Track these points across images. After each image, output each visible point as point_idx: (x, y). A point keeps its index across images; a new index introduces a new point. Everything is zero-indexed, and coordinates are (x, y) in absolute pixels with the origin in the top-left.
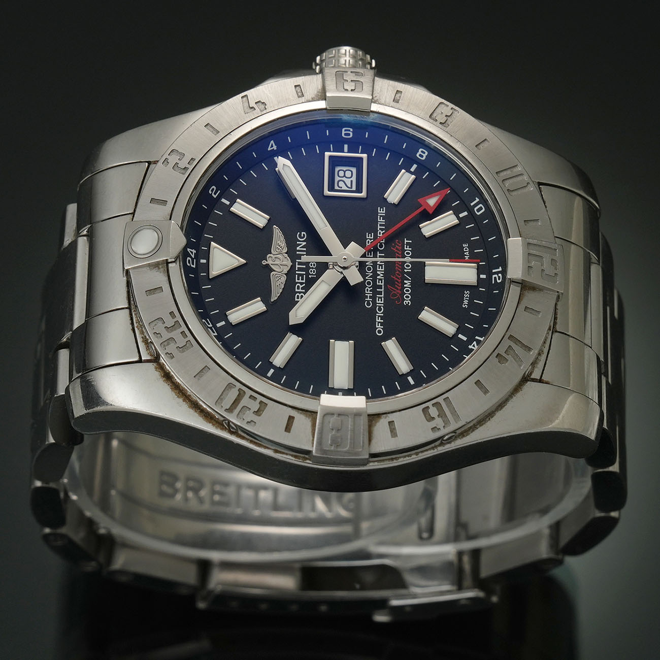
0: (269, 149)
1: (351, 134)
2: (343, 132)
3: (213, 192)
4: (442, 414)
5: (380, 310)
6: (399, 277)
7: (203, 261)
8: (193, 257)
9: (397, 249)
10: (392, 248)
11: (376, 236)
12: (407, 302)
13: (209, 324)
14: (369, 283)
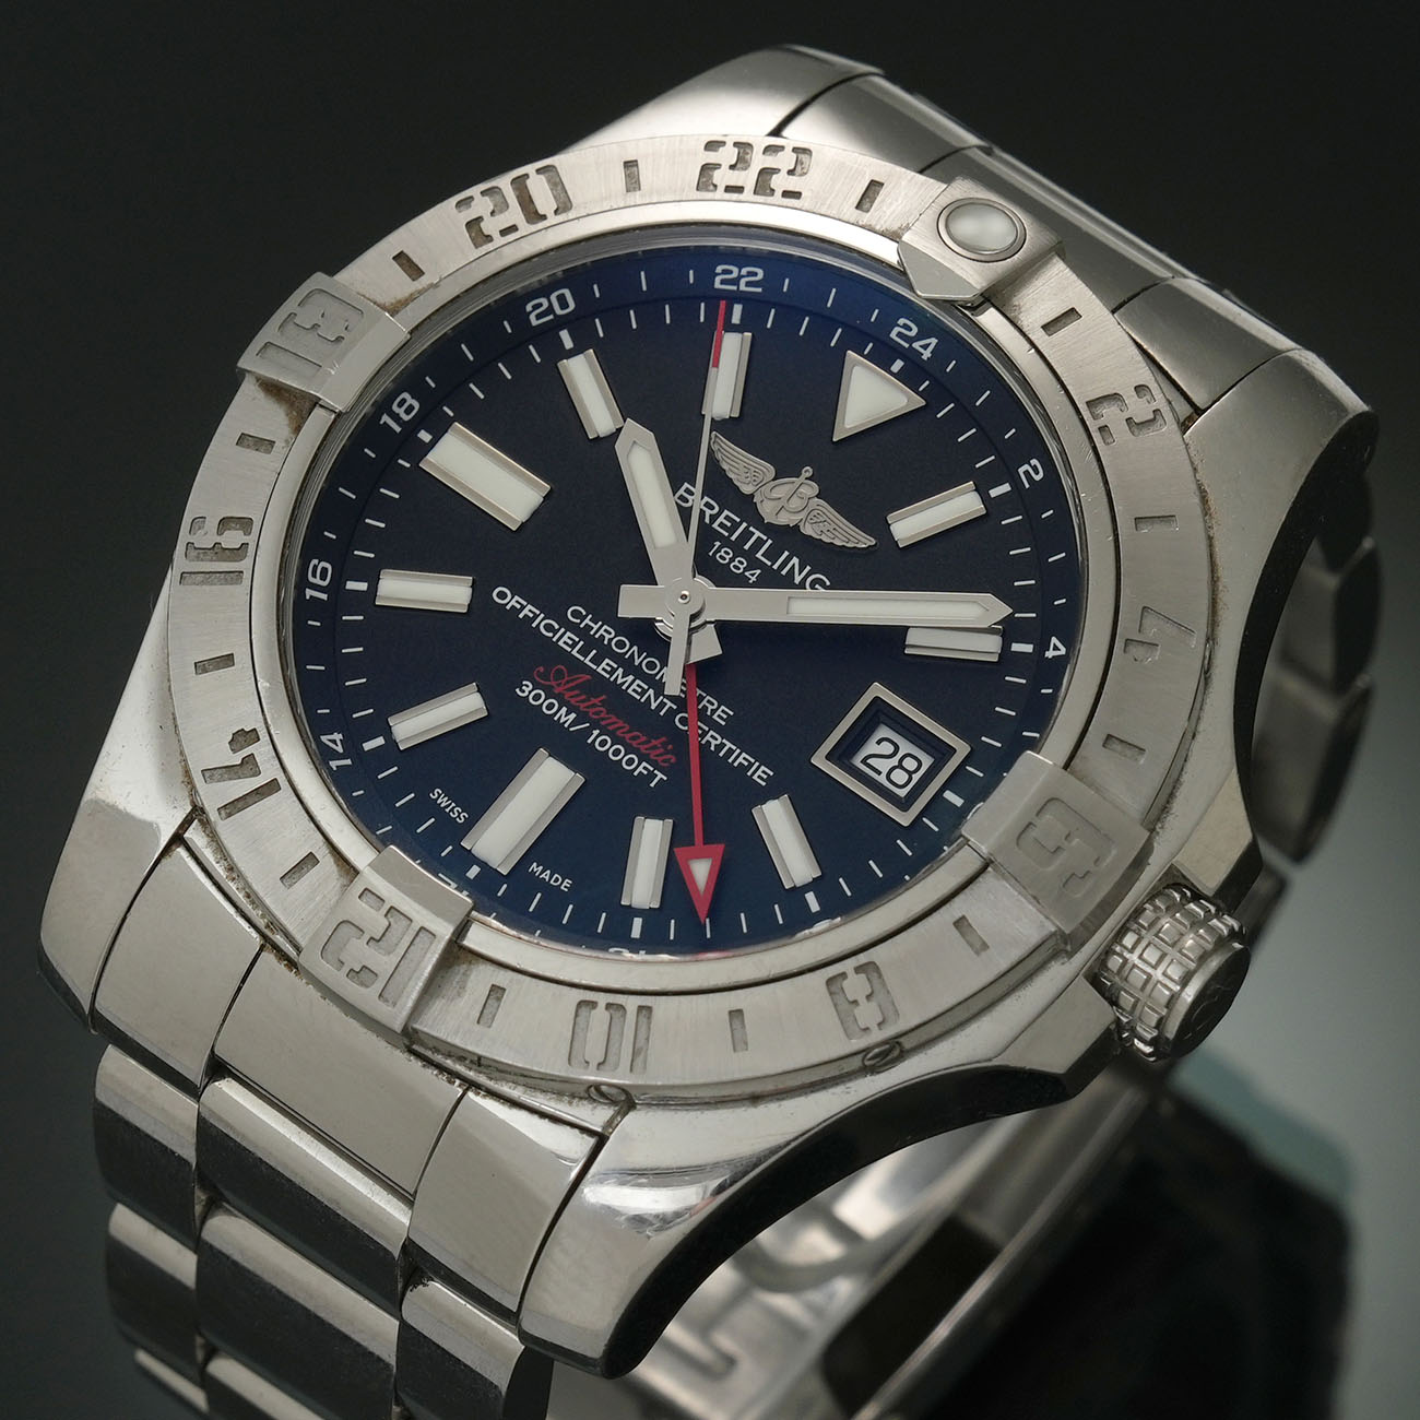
3: (1031, 471)
5: (549, 628)
6: (592, 710)
7: (898, 365)
8: (914, 345)
9: (655, 747)
10: (664, 739)
11: (714, 726)
12: (526, 690)
13: (748, 284)
14: (621, 645)
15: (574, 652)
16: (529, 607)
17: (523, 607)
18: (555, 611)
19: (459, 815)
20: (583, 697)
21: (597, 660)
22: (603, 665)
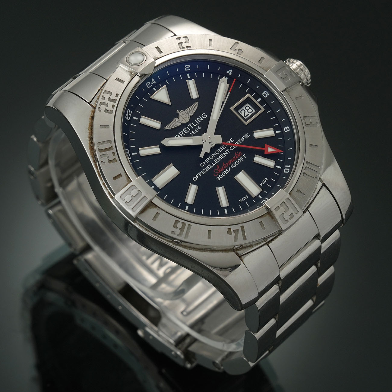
0: (227, 72)
1: (267, 96)
2: (264, 93)
3: (187, 67)
4: (182, 229)
5: (204, 171)
6: (226, 166)
7: (154, 89)
8: (152, 84)
9: (237, 155)
10: (235, 153)
11: (234, 143)
12: (219, 178)
13: (130, 114)
14: (211, 157)
15: (211, 167)
16: (199, 174)
17: (199, 175)
18: (201, 169)
19: (246, 197)
20: (222, 167)
21: (214, 163)
22: (216, 162)
